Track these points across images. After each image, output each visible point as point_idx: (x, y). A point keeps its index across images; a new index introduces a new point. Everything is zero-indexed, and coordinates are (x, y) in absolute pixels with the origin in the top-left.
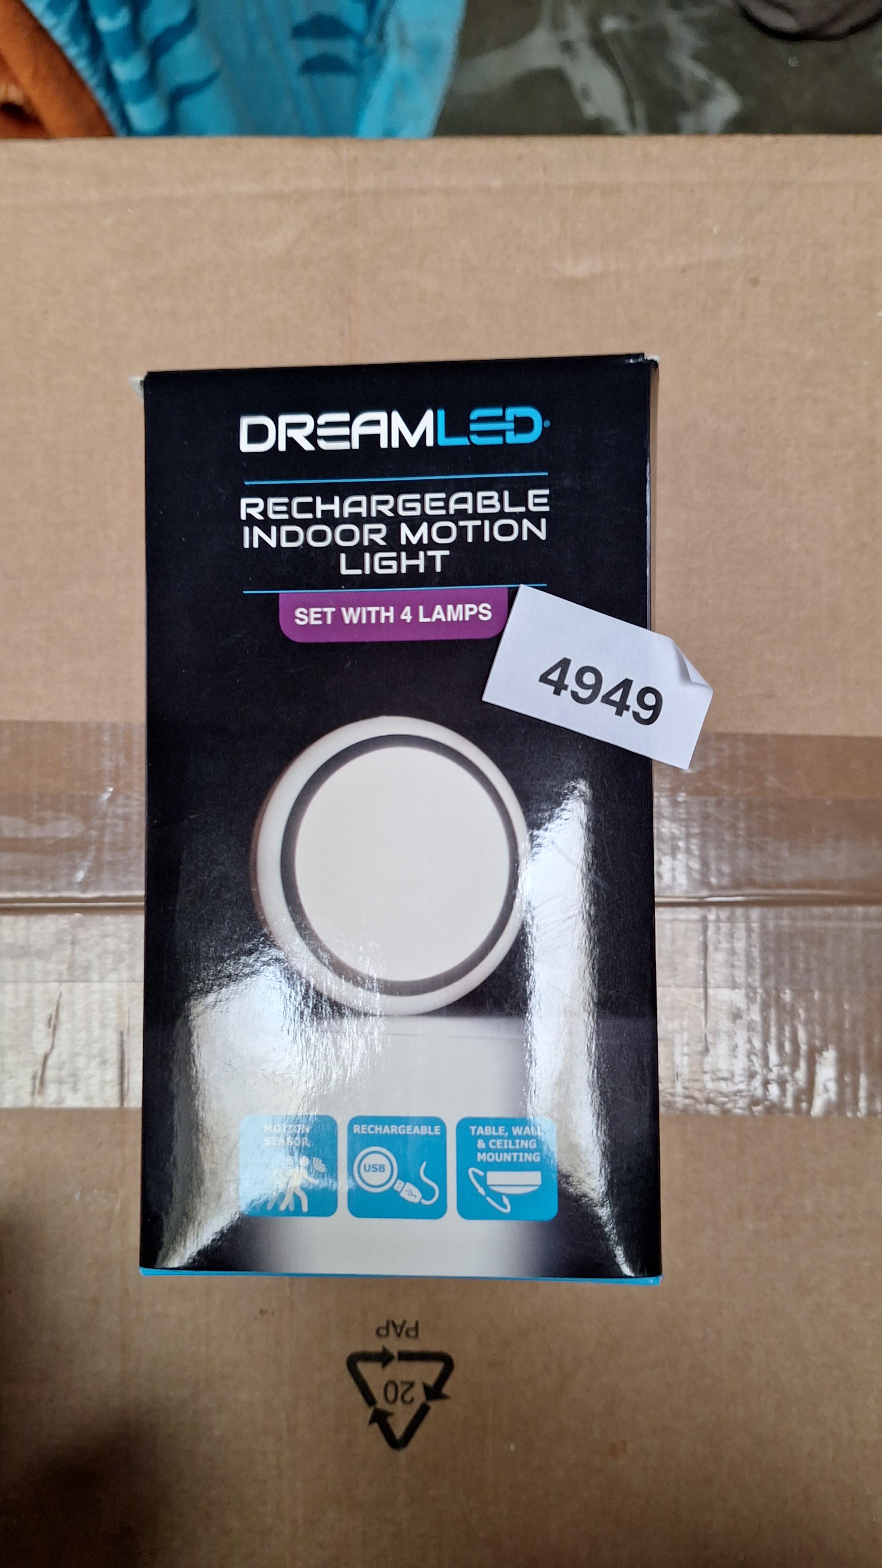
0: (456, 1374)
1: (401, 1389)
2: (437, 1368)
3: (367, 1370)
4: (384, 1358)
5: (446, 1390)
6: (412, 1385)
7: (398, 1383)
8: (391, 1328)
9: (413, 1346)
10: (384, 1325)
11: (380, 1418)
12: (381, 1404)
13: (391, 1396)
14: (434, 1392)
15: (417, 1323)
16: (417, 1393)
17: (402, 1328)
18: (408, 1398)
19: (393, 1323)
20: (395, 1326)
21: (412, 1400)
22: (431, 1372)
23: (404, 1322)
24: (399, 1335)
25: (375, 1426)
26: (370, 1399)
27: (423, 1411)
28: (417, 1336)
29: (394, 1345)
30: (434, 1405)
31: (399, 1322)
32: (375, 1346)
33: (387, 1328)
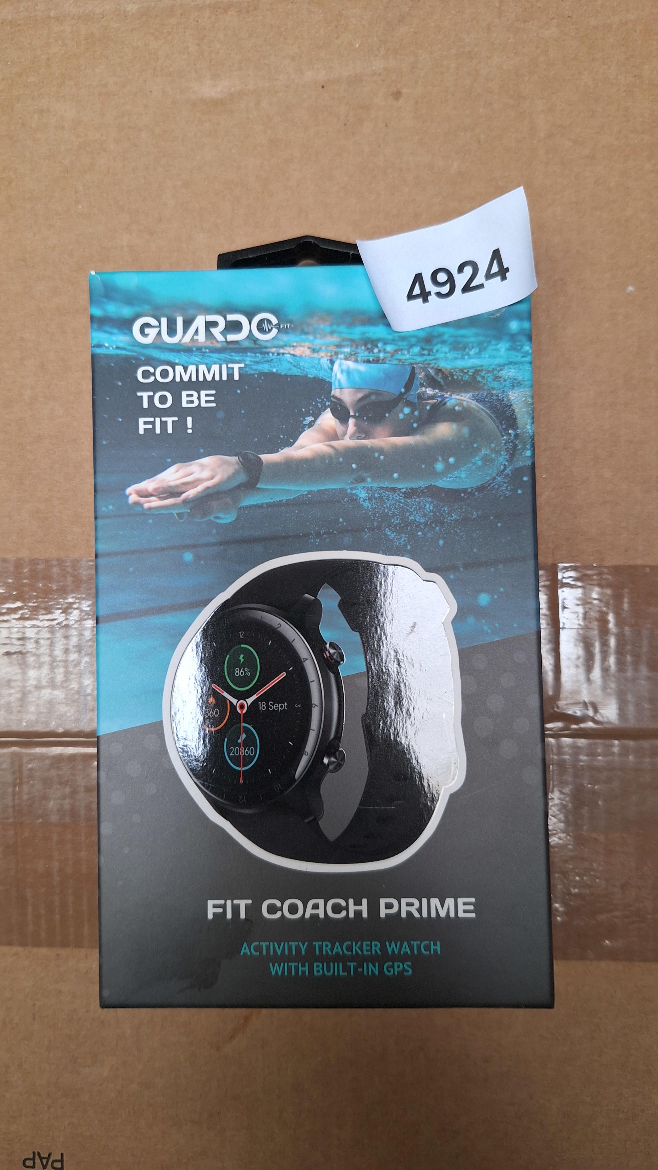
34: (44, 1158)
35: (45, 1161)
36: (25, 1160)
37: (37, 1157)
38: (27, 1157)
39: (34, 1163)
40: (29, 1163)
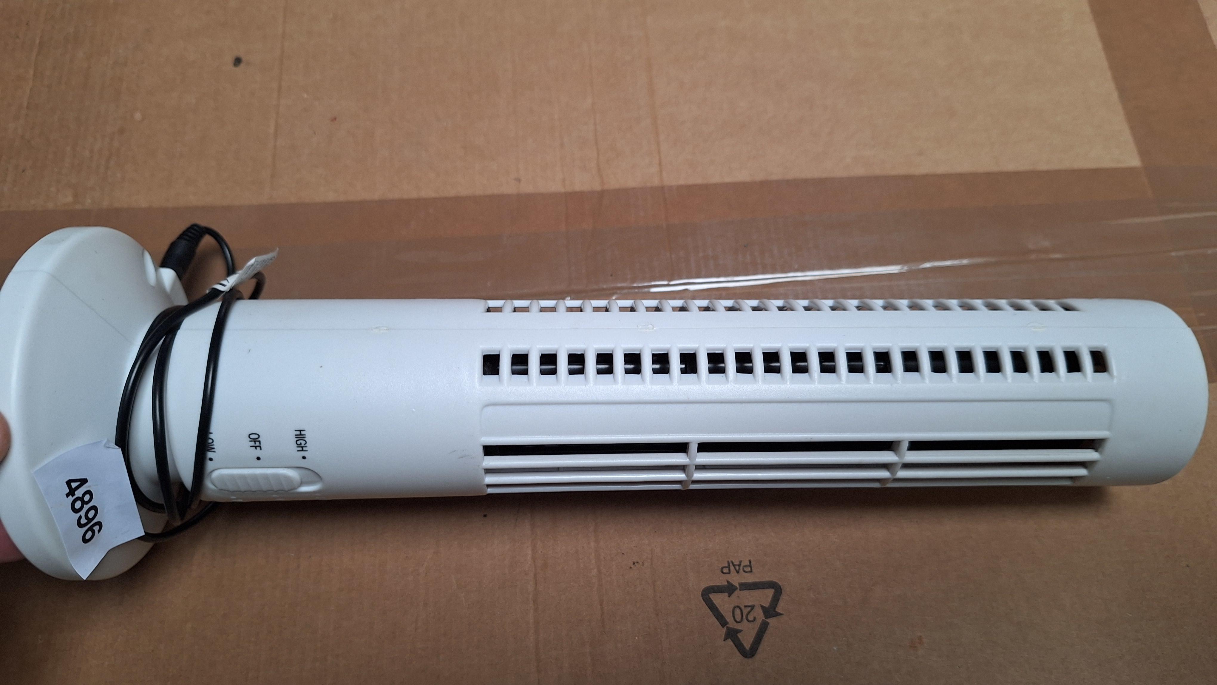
0: (784, 597)
1: (745, 611)
2: (770, 592)
3: (717, 599)
4: (730, 589)
5: (779, 609)
6: (753, 607)
7: (743, 607)
8: (732, 568)
9: (750, 579)
10: (727, 565)
11: (732, 635)
12: (732, 624)
13: (738, 619)
14: (770, 611)
15: (750, 562)
16: (759, 614)
17: (739, 565)
18: (751, 618)
19: (732, 563)
20: (734, 565)
21: (755, 618)
22: (765, 597)
23: (741, 562)
24: (738, 572)
25: (730, 642)
26: (723, 622)
27: (764, 627)
28: (751, 571)
29: (736, 579)
30: (772, 621)
31: (736, 562)
32: (721, 581)
33: (729, 567)
34: (737, 565)
35: (737, 568)
36: (722, 568)
37: (731, 564)
38: (724, 565)
39: (729, 570)
40: (725, 570)
